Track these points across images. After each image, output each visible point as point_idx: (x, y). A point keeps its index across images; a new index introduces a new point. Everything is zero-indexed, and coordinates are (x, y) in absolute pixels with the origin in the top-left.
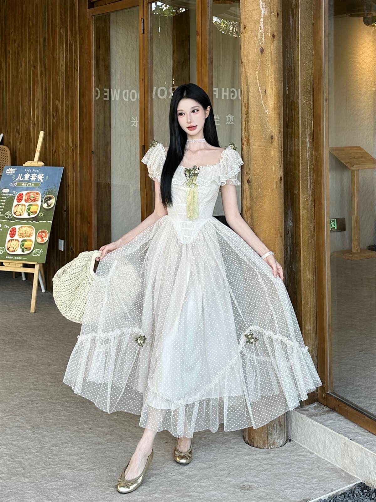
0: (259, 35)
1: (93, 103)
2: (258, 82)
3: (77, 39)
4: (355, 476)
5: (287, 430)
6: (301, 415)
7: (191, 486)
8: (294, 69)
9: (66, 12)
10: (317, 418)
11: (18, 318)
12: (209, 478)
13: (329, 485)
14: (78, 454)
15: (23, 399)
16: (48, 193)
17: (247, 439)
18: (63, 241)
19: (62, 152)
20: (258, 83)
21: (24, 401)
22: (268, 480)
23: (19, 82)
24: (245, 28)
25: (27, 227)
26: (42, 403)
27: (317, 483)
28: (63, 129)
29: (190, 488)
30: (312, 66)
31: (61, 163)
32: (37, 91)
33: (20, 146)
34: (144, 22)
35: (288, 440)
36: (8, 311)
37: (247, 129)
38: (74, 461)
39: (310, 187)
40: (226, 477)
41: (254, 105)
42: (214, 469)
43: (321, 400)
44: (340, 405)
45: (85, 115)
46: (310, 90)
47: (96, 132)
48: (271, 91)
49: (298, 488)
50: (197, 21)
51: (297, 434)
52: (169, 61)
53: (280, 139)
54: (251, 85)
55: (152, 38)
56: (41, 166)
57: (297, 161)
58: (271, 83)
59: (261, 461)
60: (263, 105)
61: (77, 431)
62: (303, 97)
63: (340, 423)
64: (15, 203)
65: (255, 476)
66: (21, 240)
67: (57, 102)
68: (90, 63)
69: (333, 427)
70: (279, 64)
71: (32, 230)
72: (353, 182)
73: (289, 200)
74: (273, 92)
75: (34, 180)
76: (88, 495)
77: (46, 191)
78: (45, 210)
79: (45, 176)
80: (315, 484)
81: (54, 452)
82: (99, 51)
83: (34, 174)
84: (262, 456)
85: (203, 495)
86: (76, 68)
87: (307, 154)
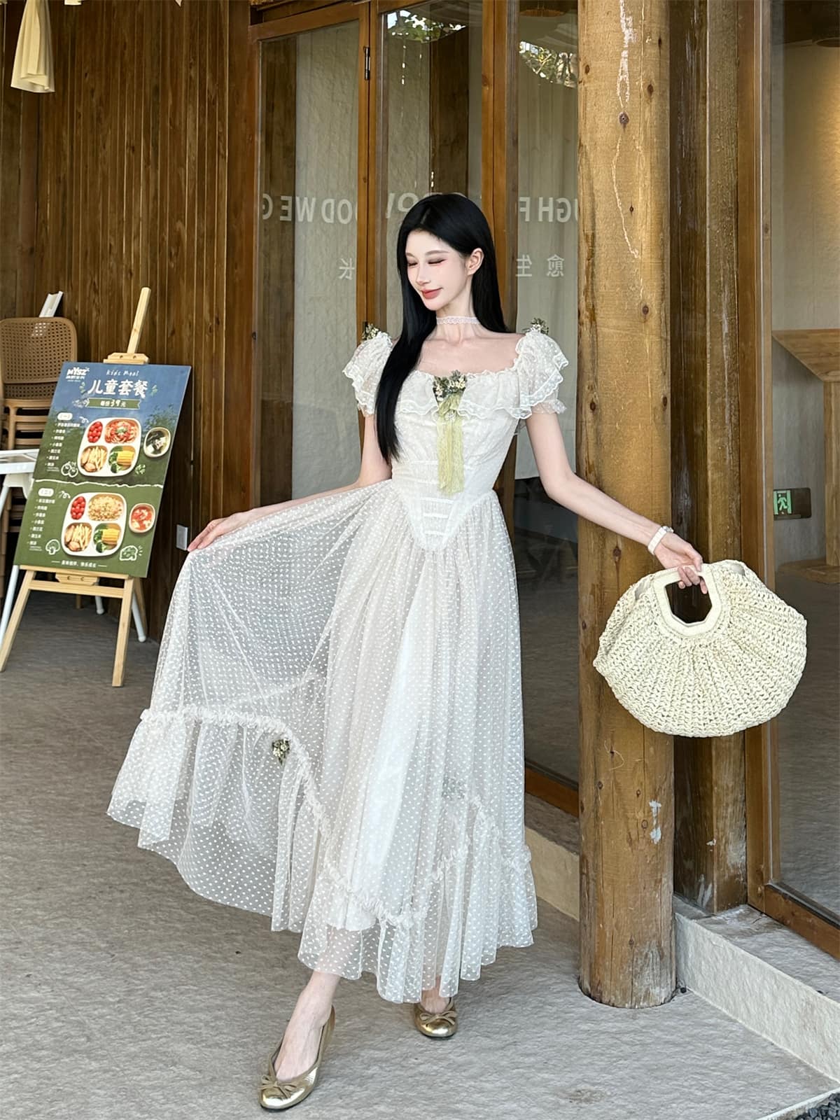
0: (618, 85)
1: (257, 229)
2: (615, 188)
3: (225, 90)
4: (831, 1077)
5: (676, 968)
6: (709, 932)
7: (460, 1089)
8: (696, 161)
9: (202, 32)
10: (744, 940)
11: (85, 697)
12: (500, 1071)
13: (771, 1095)
14: (208, 1009)
15: (92, 880)
16: (155, 423)
17: (586, 985)
18: (186, 529)
19: (188, 334)
20: (616, 191)
21: (94, 884)
22: (632, 1080)
23: (99, 180)
24: (587, 71)
25: (110, 496)
26: (133, 890)
27: (741, 1090)
28: (190, 281)
29: (458, 1093)
30: (734, 155)
31: (185, 359)
32: (137, 198)
33: (99, 320)
34: (369, 55)
35: (679, 990)
36: (63, 681)
37: (590, 290)
38: (202, 1024)
39: (731, 420)
40: (540, 1070)
41: (608, 238)
42: (511, 1051)
43: (754, 900)
44: (797, 914)
45: (238, 254)
46: (732, 208)
47: (262, 290)
48: (643, 209)
49: (701, 1100)
50: (485, 54)
51: (700, 976)
52: (423, 139)
53: (663, 313)
54: (599, 194)
55: (386, 89)
56: (142, 363)
57: (701, 363)
58: (644, 190)
59: (618, 1036)
60: (626, 238)
61: (209, 957)
62: (713, 222)
63: (796, 953)
64: (85, 443)
65: (603, 1070)
66: (95, 524)
67: (179, 224)
68: (252, 141)
69: (779, 962)
70: (663, 150)
71: (120, 503)
72: (827, 410)
73: (684, 447)
74: (649, 211)
75: (127, 394)
76: (229, 1103)
77: (152, 418)
78: (148, 461)
79: (150, 387)
80: (739, 1091)
81: (157, 1004)
82: (273, 116)
83: (127, 381)
84: (618, 1025)
85: (486, 1110)
86: (222, 151)
87: (722, 349)
